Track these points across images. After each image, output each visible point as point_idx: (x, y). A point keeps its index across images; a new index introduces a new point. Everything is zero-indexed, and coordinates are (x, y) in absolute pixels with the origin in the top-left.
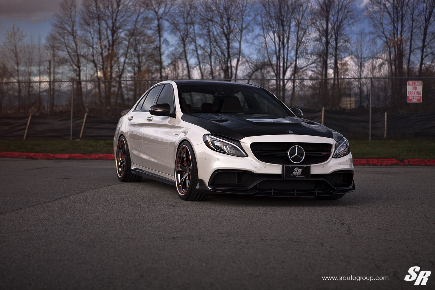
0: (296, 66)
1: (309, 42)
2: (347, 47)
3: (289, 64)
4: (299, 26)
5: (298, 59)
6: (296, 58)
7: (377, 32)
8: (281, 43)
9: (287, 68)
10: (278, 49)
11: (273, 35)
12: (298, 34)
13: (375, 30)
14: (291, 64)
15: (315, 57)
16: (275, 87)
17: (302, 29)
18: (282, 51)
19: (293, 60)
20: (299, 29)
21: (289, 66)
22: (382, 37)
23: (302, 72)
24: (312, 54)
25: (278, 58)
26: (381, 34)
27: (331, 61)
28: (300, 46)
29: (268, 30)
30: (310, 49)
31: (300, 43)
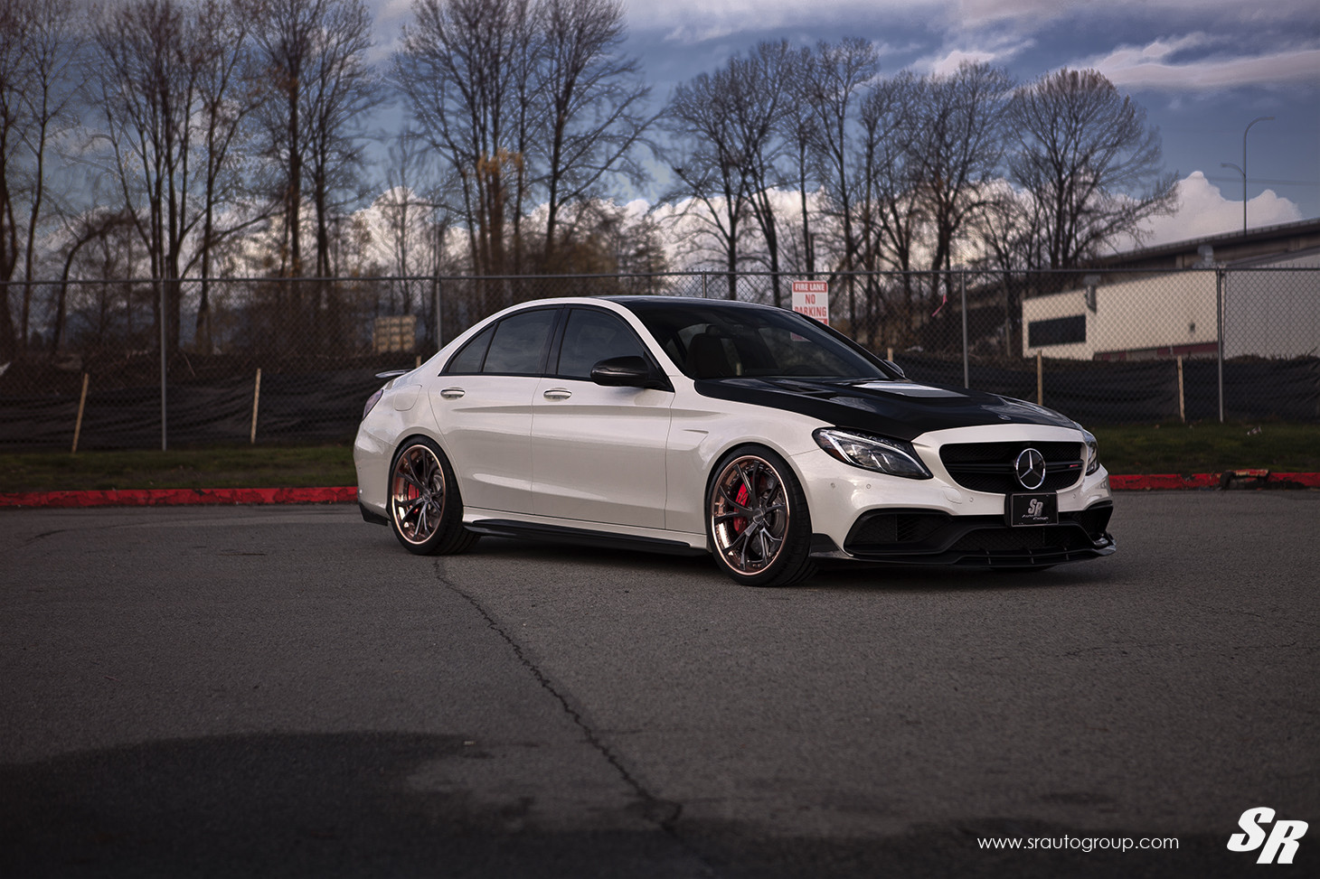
0: (208, 226)
1: (243, 157)
2: (351, 175)
3: (188, 221)
4: (213, 112)
5: (213, 207)
6: (210, 203)
7: (429, 133)
8: (163, 160)
9: (183, 233)
10: (154, 177)
11: (138, 135)
12: (211, 134)
13: (423, 129)
14: (196, 219)
15: (262, 202)
16: (148, 285)
17: (226, 121)
18: (165, 184)
19: (200, 207)
20: (216, 120)
21: (190, 227)
22: (445, 146)
23: (229, 243)
24: (255, 192)
25: (156, 205)
26: (439, 139)
27: (307, 214)
28: (218, 168)
29: (124, 121)
30: (248, 179)
31: (219, 160)
